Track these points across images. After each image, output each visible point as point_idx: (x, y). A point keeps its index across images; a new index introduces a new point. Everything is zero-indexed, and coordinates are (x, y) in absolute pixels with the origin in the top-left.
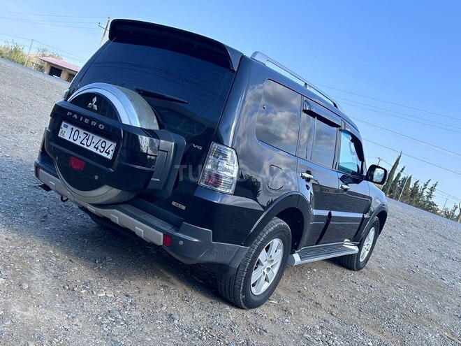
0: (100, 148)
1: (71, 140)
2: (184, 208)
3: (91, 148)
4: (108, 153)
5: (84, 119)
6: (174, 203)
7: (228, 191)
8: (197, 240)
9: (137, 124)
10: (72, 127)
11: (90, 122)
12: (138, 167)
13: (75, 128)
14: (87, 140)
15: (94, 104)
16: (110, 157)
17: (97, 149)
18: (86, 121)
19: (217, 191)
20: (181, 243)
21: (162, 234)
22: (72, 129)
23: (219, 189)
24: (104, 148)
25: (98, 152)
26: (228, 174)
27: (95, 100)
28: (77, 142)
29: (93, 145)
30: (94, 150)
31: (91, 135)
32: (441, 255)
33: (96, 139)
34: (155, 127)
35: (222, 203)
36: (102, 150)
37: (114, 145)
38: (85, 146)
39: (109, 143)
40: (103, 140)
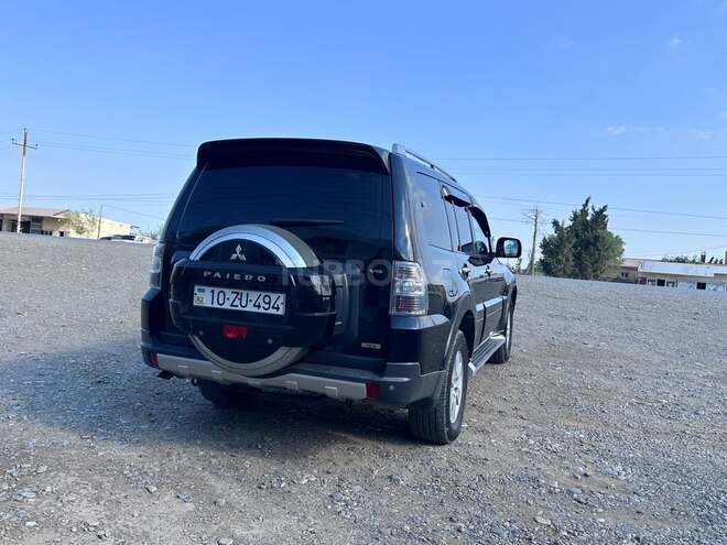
0: (262, 304)
1: (216, 305)
2: (378, 346)
3: (250, 308)
4: (278, 308)
5: (232, 276)
6: (364, 345)
7: (420, 312)
8: (406, 379)
9: (301, 264)
10: (212, 289)
11: (242, 277)
12: (317, 314)
13: (217, 290)
14: (240, 299)
15: (238, 254)
16: (281, 312)
17: (259, 307)
18: (236, 276)
19: (412, 315)
20: (392, 388)
21: (364, 385)
22: (213, 291)
23: (413, 313)
24: (269, 303)
25: (261, 310)
26: (418, 293)
27: (239, 248)
28: (227, 306)
29: (250, 305)
30: (256, 310)
31: (245, 293)
32: (565, 318)
33: (254, 295)
34: (316, 263)
35: (422, 327)
36: (267, 306)
37: (282, 298)
38: (240, 308)
39: (274, 296)
40: (263, 294)
